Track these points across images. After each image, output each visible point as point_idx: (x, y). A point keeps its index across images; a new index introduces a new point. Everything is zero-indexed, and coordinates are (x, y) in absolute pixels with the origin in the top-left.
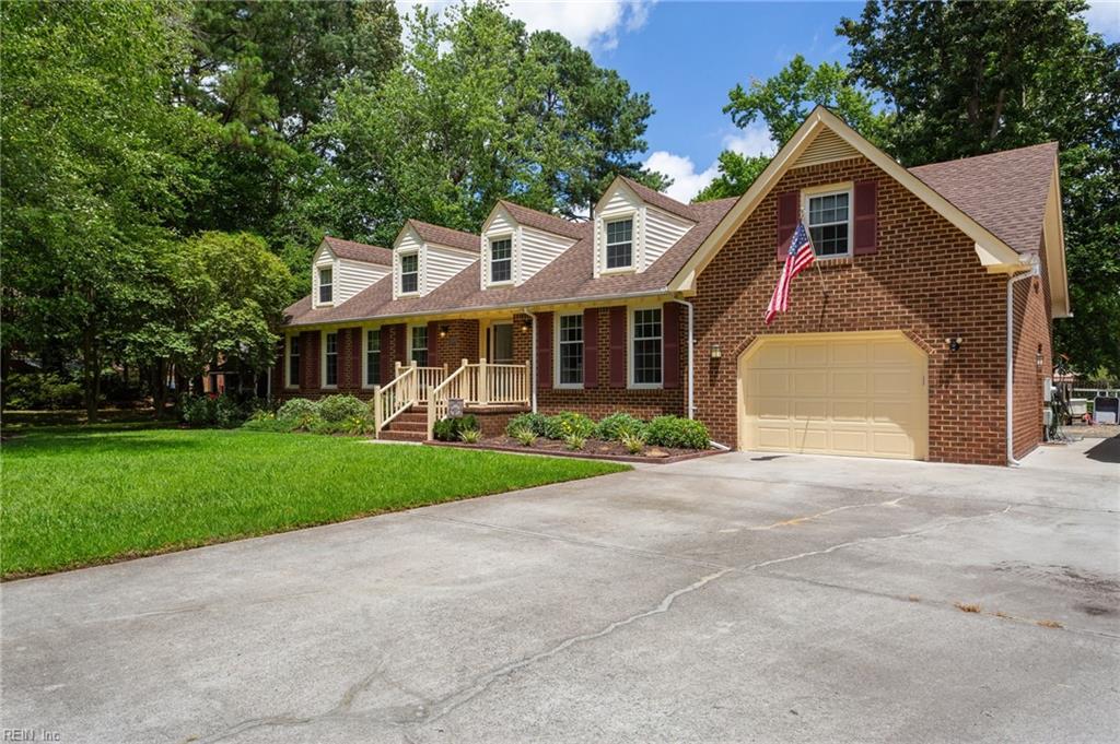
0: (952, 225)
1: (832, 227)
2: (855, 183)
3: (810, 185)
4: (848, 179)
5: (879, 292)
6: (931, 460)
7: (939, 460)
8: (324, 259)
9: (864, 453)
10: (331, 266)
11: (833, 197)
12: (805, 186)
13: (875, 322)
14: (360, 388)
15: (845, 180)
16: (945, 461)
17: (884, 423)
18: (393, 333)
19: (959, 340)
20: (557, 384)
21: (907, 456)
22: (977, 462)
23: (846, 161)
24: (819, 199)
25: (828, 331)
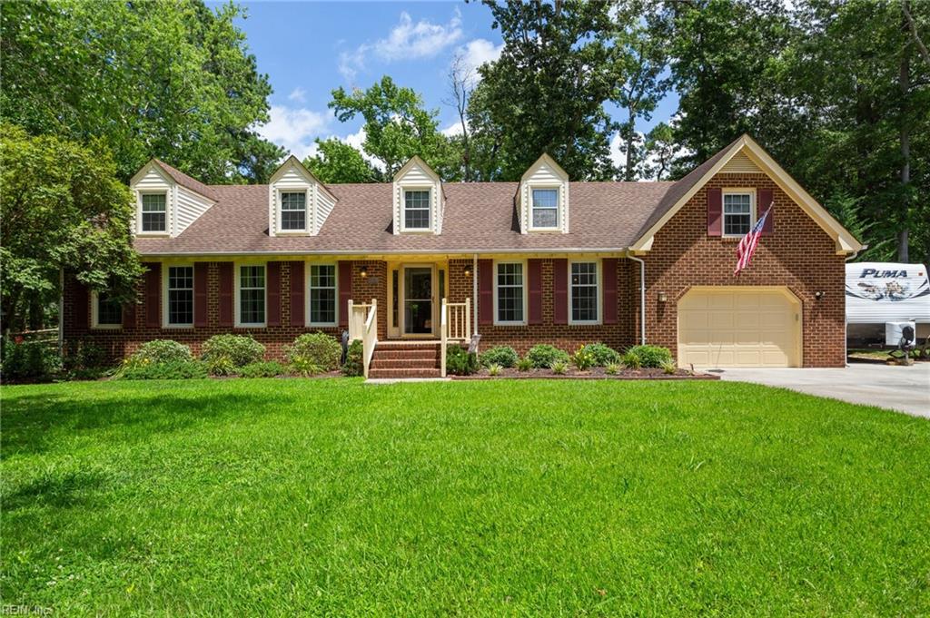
0: (816, 224)
1: (739, 216)
2: (758, 189)
3: (730, 186)
4: (754, 186)
5: (775, 261)
6: (803, 367)
7: (810, 367)
8: (150, 181)
9: (757, 365)
10: (166, 192)
11: (739, 196)
12: (725, 186)
13: (773, 281)
14: (232, 327)
15: (752, 186)
16: (814, 367)
17: (771, 346)
18: (285, 270)
19: (818, 294)
20: (497, 322)
21: (784, 365)
22: (831, 366)
23: (754, 174)
24: (730, 196)
25: (743, 285)
